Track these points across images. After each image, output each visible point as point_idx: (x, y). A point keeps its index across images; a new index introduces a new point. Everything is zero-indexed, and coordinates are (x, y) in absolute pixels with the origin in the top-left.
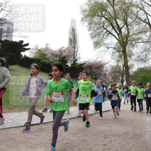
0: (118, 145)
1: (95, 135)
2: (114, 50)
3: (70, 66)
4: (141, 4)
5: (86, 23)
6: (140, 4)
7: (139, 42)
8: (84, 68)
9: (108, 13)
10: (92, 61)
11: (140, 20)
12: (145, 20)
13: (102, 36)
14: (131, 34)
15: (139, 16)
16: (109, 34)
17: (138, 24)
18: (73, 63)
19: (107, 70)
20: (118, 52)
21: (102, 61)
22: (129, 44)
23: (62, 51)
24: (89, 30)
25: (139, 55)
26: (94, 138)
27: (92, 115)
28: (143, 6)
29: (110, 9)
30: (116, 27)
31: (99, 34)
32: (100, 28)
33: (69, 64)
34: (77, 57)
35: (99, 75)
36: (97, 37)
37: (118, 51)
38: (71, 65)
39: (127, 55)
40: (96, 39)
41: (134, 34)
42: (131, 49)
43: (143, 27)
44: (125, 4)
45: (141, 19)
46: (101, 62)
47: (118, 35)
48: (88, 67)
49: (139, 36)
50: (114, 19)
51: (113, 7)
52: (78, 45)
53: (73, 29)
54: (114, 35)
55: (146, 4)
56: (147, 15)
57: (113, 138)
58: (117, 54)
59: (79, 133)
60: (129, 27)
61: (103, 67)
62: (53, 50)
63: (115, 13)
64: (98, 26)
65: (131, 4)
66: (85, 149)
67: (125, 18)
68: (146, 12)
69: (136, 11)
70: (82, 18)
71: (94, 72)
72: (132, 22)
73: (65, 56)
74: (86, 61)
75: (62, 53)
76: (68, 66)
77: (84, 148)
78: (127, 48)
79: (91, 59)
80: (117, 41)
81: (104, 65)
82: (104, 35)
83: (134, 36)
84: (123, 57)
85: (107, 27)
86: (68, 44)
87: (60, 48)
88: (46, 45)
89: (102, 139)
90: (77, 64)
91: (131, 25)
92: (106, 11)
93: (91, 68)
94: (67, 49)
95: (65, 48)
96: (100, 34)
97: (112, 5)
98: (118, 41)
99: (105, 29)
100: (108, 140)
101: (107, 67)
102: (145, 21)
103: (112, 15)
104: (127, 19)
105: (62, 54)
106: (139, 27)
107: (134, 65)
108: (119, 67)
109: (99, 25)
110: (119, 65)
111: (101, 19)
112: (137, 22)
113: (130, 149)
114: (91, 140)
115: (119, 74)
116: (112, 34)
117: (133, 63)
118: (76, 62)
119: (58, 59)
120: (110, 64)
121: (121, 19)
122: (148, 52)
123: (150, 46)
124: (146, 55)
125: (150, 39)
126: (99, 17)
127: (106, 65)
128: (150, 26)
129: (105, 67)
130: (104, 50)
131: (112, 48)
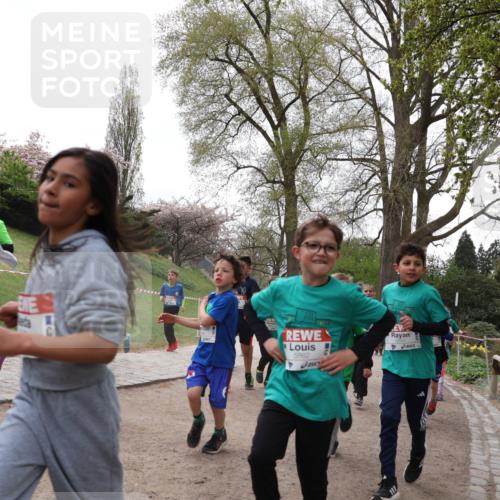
2: (259, 177)
4: (355, 37)
5: (174, 79)
7: (339, 157)
8: (153, 227)
9: (247, 54)
10: (181, 206)
11: (347, 88)
12: (363, 90)
13: (220, 126)
14: (314, 130)
15: (345, 76)
16: (245, 122)
17: (338, 101)
19: (228, 241)
20: (269, 185)
21: (217, 207)
22: (308, 161)
24: (182, 102)
25: (335, 198)
26: (165, 460)
27: (167, 383)
28: (360, 46)
29: (255, 42)
30: (269, 102)
31: (213, 118)
32: (216, 98)
34: (133, 188)
35: (203, 255)
36: (206, 128)
37: (268, 182)
39: (297, 196)
42: (312, 177)
43: (355, 113)
44: (305, 29)
45: (349, 85)
46: (209, 211)
47: (274, 128)
48: (169, 223)
49: (342, 138)
50: (266, 76)
51: (266, 35)
54: (260, 129)
55: (369, 40)
56: (371, 75)
57: (228, 461)
60: (311, 106)
61: (219, 229)
63: (270, 57)
64: (212, 92)
65: (322, 33)
66: (133, 494)
67: (302, 77)
68: (368, 65)
70: (163, 61)
71: (187, 243)
72: (322, 93)
74: (162, 203)
77: (130, 492)
78: (300, 174)
79: (182, 198)
80: (270, 148)
81: (222, 222)
82: (227, 124)
83: (324, 138)
84: (283, 200)
85: (241, 96)
88: (31, 138)
89: (194, 463)
90: (133, 210)
91: (319, 100)
92: (241, 45)
93: (177, 229)
96: (216, 120)
97: (263, 28)
98: (273, 146)
99: (235, 105)
100: (212, 465)
101: (230, 228)
102: (360, 94)
103: (261, 61)
104: (306, 79)
106: (341, 110)
108: (269, 233)
109: (216, 91)
110: (269, 226)
111: (225, 69)
112: (336, 94)
114: (154, 466)
115: (266, 254)
116: (253, 123)
118: (129, 204)
120: (241, 219)
121: (287, 79)
122: (364, 192)
123: (372, 173)
124: (356, 203)
125: (374, 151)
126: (217, 63)
127: (226, 224)
128: (377, 110)
129: (225, 228)
130: (224, 173)
131: (251, 169)
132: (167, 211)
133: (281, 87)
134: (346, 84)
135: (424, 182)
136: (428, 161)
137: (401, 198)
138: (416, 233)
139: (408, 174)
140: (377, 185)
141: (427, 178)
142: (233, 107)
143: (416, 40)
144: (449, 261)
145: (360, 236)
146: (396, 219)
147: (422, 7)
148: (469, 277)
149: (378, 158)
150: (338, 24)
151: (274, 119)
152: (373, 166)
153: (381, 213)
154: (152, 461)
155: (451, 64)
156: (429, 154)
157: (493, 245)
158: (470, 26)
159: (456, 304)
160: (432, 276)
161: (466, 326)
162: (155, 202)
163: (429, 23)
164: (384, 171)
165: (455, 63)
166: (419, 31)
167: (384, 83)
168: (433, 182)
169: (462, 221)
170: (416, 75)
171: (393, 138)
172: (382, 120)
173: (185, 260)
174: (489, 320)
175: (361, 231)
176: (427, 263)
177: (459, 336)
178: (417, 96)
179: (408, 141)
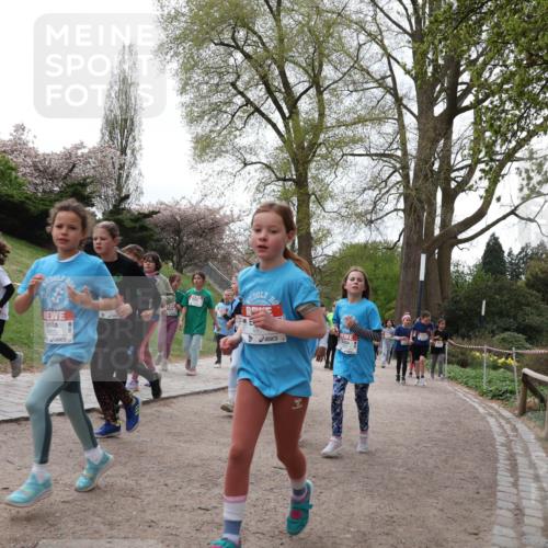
0: (252, 511)
1: (173, 473)
2: (267, 173)
4: (375, 19)
5: (174, 65)
6: (369, 19)
7: (355, 152)
8: (151, 230)
9: (255, 39)
10: (183, 207)
11: (366, 76)
12: (384, 78)
13: (225, 119)
14: (330, 120)
15: (364, 63)
16: (253, 113)
17: (356, 91)
18: (111, 207)
19: (233, 245)
20: (281, 183)
21: (221, 208)
22: (322, 157)
23: (74, 159)
24: (183, 91)
25: (352, 198)
26: (166, 485)
27: (168, 401)
28: (380, 30)
29: (264, 25)
30: (280, 91)
31: (217, 109)
32: (222, 87)
33: (98, 211)
34: (131, 187)
35: (206, 260)
36: (209, 120)
37: (279, 179)
38: (103, 214)
39: (309, 196)
40: (204, 127)
41: (340, 124)
43: (374, 104)
44: (319, 12)
45: (368, 73)
46: (212, 212)
47: (285, 120)
48: (170, 225)
49: (360, 130)
50: (276, 63)
51: (276, 17)
52: (137, 144)
53: (124, 81)
54: (269, 121)
55: (390, 23)
56: (392, 61)
58: (276, 187)
60: (326, 96)
61: (224, 231)
62: (41, 152)
63: (281, 40)
64: (216, 80)
65: (339, 14)
66: (132, 522)
67: (316, 64)
68: (389, 51)
69: (355, 44)
70: (162, 45)
71: (189, 247)
72: (336, 82)
73: (85, 180)
74: (162, 204)
75: (74, 166)
76: (93, 215)
77: (128, 521)
78: (313, 171)
79: (184, 198)
80: (280, 143)
81: (227, 224)
82: (233, 116)
84: (295, 200)
85: (248, 85)
86: (100, 135)
87: (69, 146)
88: (16, 131)
89: (197, 488)
90: (129, 211)
91: (335, 90)
92: (249, 29)
93: (178, 232)
94: (93, 152)
95: (85, 151)
96: (220, 111)
97: (274, 9)
98: (284, 141)
99: (242, 93)
101: (237, 231)
102: (381, 83)
103: (271, 46)
104: (321, 66)
105: (76, 170)
106: (359, 100)
107: (329, 232)
109: (221, 78)
111: (231, 54)
112: (354, 83)
114: (155, 492)
116: (263, 115)
117: (326, 224)
118: (125, 205)
119: (56, 189)
121: (300, 66)
122: (383, 191)
123: (392, 170)
124: (375, 203)
125: (395, 146)
126: (222, 49)
127: (232, 226)
128: (398, 101)
129: (231, 231)
130: (230, 170)
131: (259, 166)
132: (167, 213)
133: (295, 76)
134: (365, 71)
135: (448, 180)
136: (453, 156)
137: (424, 197)
138: (440, 236)
139: (432, 171)
140: (398, 183)
141: (453, 175)
142: (239, 96)
143: (441, 22)
144: (476, 266)
145: (379, 239)
146: (419, 220)
148: (498, 284)
149: (399, 153)
150: (357, 6)
152: (393, 162)
153: (401, 214)
154: (152, 487)
155: (480, 50)
156: (454, 150)
157: (523, 249)
158: (501, 8)
159: (483, 313)
160: (457, 282)
161: (493, 336)
162: (154, 202)
163: (456, 4)
164: (405, 167)
165: (484, 49)
166: (445, 12)
167: (404, 67)
169: (490, 222)
170: (441, 62)
171: (416, 132)
172: (404, 111)
173: (187, 265)
174: (518, 330)
175: (380, 233)
176: (452, 268)
177: (486, 347)
178: (443, 85)
179: (431, 134)
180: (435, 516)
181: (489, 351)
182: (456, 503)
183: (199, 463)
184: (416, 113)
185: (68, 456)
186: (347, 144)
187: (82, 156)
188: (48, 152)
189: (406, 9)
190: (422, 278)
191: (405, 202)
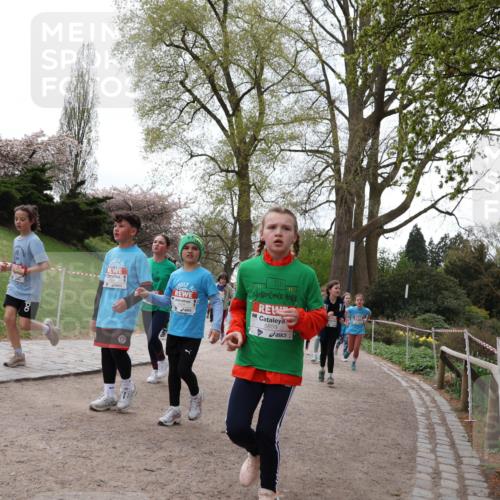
0: (194, 473)
1: (121, 437)
3: (57, 199)
4: (311, 29)
6: (306, 28)
7: (292, 148)
8: (104, 213)
9: (203, 42)
10: (134, 193)
11: (302, 79)
12: (318, 82)
13: (174, 113)
14: (270, 119)
15: (301, 68)
16: (199, 109)
17: (293, 93)
18: (68, 191)
19: (179, 229)
20: (224, 174)
21: (170, 195)
22: (262, 151)
23: (34, 146)
24: (137, 85)
25: (288, 189)
26: (114, 448)
28: (316, 40)
29: (211, 30)
30: (224, 90)
31: (167, 104)
32: (171, 85)
33: (56, 195)
34: (86, 173)
36: (159, 114)
37: (222, 171)
38: (61, 197)
39: (250, 186)
40: (153, 122)
41: (278, 122)
42: (263, 167)
43: (309, 105)
44: (261, 19)
45: (304, 77)
46: (162, 198)
47: (229, 116)
48: (122, 209)
49: (297, 129)
50: (222, 65)
51: (222, 23)
52: (93, 135)
53: (82, 76)
54: (214, 117)
55: (325, 33)
56: (326, 67)
57: (177, 450)
58: (219, 178)
59: (66, 429)
60: (266, 96)
61: (172, 216)
62: (3, 138)
63: (226, 45)
64: (167, 78)
65: (279, 23)
66: (82, 481)
67: (258, 67)
68: (324, 58)
69: (293, 50)
72: (277, 83)
73: (44, 165)
74: (114, 190)
75: (33, 153)
76: (50, 199)
77: (78, 480)
78: (253, 163)
79: (136, 186)
80: (224, 137)
81: (175, 210)
82: (181, 111)
83: (278, 128)
84: (236, 190)
85: (195, 84)
86: (58, 125)
87: (30, 134)
89: (143, 451)
90: (85, 195)
91: (273, 90)
92: (198, 33)
94: (52, 140)
95: (45, 139)
96: (169, 106)
97: (221, 16)
98: (227, 136)
99: (189, 91)
100: (161, 454)
101: (183, 216)
102: (315, 86)
103: (218, 49)
104: (262, 69)
105: (36, 156)
106: (296, 102)
108: (223, 223)
109: (171, 77)
110: (223, 214)
111: (180, 56)
112: (291, 85)
113: (230, 486)
114: (104, 454)
115: (219, 243)
116: (208, 111)
118: (83, 190)
119: (17, 172)
120: (194, 207)
121: (243, 68)
122: (317, 184)
123: (325, 165)
124: (309, 195)
126: (172, 50)
127: (179, 212)
128: (331, 103)
129: (177, 215)
130: (178, 161)
131: (204, 157)
132: (119, 199)
133: (237, 76)
134: (302, 75)
135: (376, 176)
136: (380, 155)
137: (353, 191)
138: (368, 225)
139: (361, 167)
140: (330, 177)
141: (380, 171)
142: (187, 93)
143: (370, 36)
144: (400, 254)
145: (313, 227)
146: (349, 211)
147: (377, 4)
148: (419, 270)
149: (331, 150)
150: (295, 16)
151: (229, 108)
152: (325, 157)
153: (333, 205)
154: (101, 449)
155: (405, 60)
156: (382, 148)
157: (442, 239)
158: (423, 24)
159: (406, 296)
160: (383, 268)
161: (415, 317)
162: (108, 188)
163: (383, 20)
164: (337, 163)
165: (409, 60)
166: (373, 27)
167: (338, 76)
168: (385, 175)
169: (413, 215)
170: (370, 71)
171: (347, 131)
172: (336, 112)
174: (438, 312)
175: (314, 222)
176: (378, 255)
177: (408, 327)
178: (371, 90)
179: (361, 134)
180: (360, 479)
181: (412, 330)
182: (381, 467)
183: (145, 428)
184: (347, 115)
185: (24, 419)
186: (285, 141)
187: (42, 143)
188: (10, 138)
189: (339, 21)
190: (351, 263)
191: (337, 194)
